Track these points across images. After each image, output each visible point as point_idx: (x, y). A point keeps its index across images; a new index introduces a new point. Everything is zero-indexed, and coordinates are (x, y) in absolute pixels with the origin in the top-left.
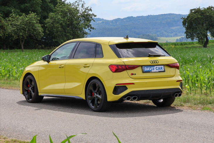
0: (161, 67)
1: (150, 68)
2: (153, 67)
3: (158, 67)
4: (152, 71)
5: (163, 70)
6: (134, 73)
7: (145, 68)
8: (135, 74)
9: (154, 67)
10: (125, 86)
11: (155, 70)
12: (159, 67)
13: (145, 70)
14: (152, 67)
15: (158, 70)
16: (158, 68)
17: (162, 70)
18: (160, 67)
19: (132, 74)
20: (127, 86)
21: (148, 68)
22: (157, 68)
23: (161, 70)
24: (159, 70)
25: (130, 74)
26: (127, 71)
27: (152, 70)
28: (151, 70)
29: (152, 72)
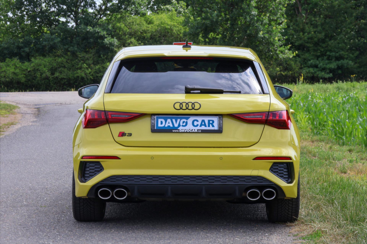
0: (209, 121)
1: (174, 120)
2: (185, 120)
3: (200, 119)
4: (181, 128)
5: (216, 128)
6: (127, 132)
7: (160, 120)
8: (130, 135)
9: (187, 119)
10: (99, 162)
11: (190, 127)
12: (203, 121)
13: (160, 125)
14: (181, 119)
15: (199, 128)
16: (199, 123)
17: (211, 128)
18: (206, 119)
19: (122, 134)
20: (104, 162)
21: (169, 120)
22: (196, 123)
23: (207, 128)
24: (203, 128)
25: (116, 134)
26: (110, 125)
27: (179, 125)
28: (176, 125)
29: (179, 132)
